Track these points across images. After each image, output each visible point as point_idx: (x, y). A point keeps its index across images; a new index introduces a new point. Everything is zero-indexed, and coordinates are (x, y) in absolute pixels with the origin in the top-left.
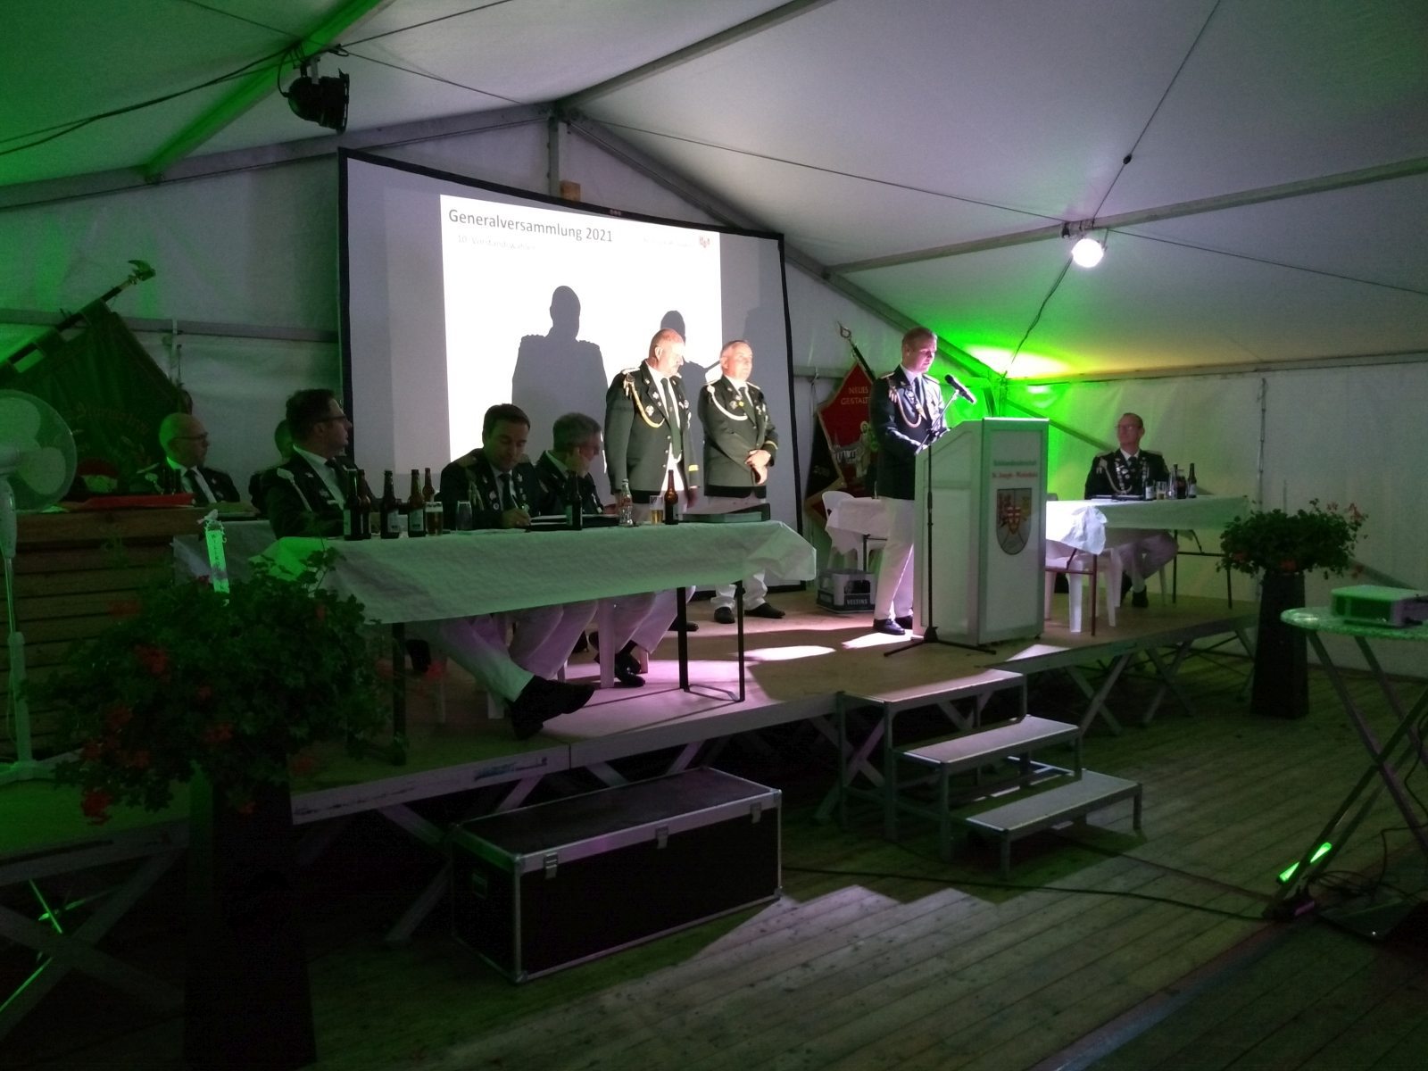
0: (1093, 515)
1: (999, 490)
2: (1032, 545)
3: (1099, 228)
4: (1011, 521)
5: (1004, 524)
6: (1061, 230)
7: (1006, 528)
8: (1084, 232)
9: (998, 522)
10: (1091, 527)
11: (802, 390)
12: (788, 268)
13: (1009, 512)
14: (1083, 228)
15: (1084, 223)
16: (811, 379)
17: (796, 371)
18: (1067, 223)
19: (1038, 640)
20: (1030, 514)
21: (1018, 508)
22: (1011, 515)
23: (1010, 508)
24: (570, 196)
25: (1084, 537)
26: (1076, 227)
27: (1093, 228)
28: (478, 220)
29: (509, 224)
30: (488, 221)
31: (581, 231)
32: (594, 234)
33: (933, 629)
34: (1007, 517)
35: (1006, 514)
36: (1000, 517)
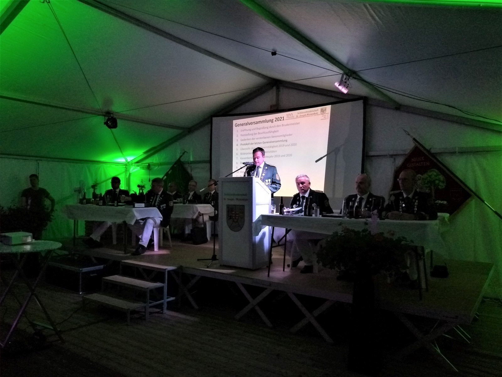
1: (227, 205)
5: (230, 218)
7: (231, 220)
9: (227, 218)
13: (232, 214)
20: (244, 216)
21: (237, 213)
24: (272, 109)
28: (242, 125)
29: (251, 123)
30: (245, 124)
31: (273, 119)
32: (278, 119)
33: (216, 256)
34: (232, 216)
35: (231, 215)
36: (228, 215)
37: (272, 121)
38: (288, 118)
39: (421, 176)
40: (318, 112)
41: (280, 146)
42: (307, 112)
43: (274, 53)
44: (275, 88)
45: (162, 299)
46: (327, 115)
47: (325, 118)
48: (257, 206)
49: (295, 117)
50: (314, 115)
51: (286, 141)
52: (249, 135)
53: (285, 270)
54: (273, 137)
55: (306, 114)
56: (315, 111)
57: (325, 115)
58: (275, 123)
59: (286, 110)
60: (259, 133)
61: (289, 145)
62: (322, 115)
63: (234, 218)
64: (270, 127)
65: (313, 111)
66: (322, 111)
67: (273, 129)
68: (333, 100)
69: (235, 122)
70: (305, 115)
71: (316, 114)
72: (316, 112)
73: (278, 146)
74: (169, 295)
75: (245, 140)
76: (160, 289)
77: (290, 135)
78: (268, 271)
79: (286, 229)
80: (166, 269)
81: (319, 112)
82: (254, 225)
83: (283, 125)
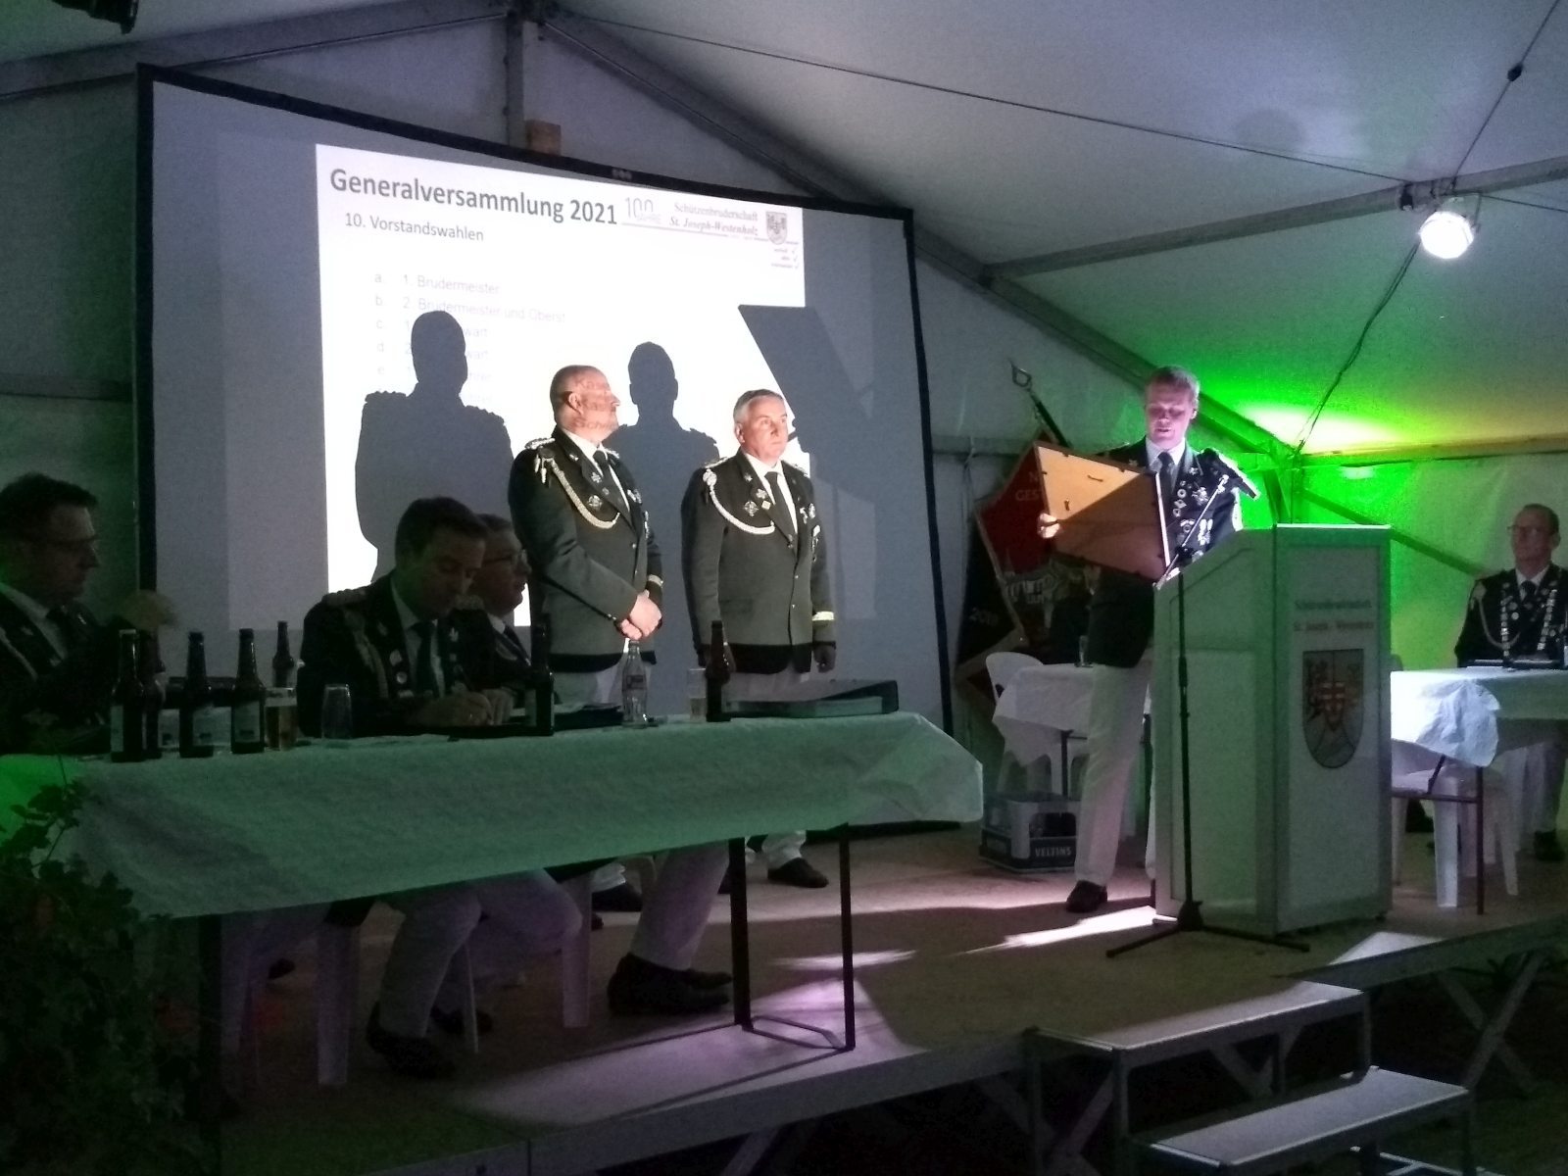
0: (1474, 697)
1: (1305, 653)
2: (1366, 750)
3: (1465, 192)
4: (1328, 708)
5: (1317, 713)
6: (1398, 196)
7: (1320, 720)
8: (1438, 200)
9: (1306, 710)
10: (1471, 719)
11: (946, 476)
12: (922, 268)
13: (1325, 691)
14: (1437, 191)
15: (1437, 185)
16: (962, 457)
17: (936, 445)
18: (1408, 185)
19: (1379, 922)
20: (1360, 693)
21: (1339, 685)
22: (1327, 697)
23: (1327, 685)
24: (544, 145)
25: (1458, 735)
26: (1425, 192)
27: (1455, 194)
28: (382, 188)
29: (437, 194)
30: (399, 189)
31: (561, 205)
32: (584, 212)
33: (1195, 906)
34: (1322, 701)
35: (1320, 696)
36: (1309, 699)
37: (556, 212)
38: (634, 220)
40: (756, 224)
42: (711, 212)
46: (791, 247)
47: (784, 262)
49: (665, 221)
50: (742, 235)
56: (742, 215)
57: (783, 246)
58: (576, 231)
65: (737, 216)
66: (773, 226)
69: (328, 157)
71: (750, 231)
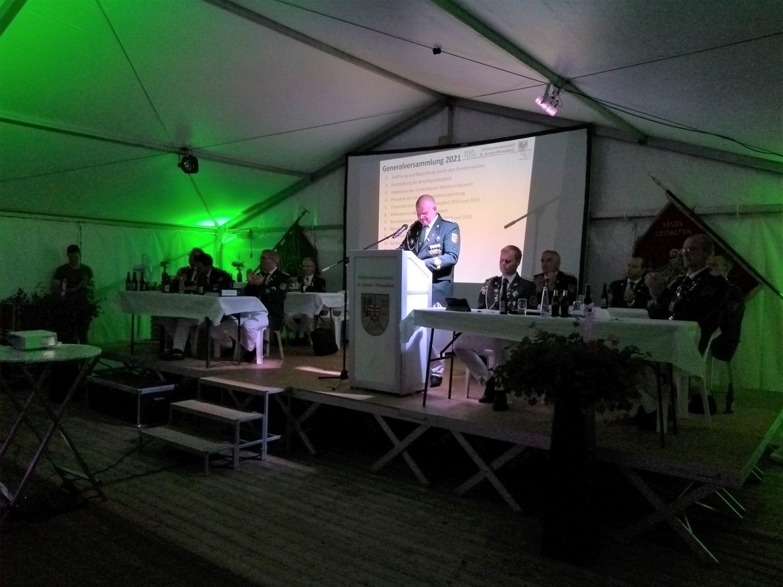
1: (362, 294)
2: (390, 331)
5: (367, 315)
7: (368, 318)
9: (362, 314)
13: (370, 307)
20: (388, 310)
21: (377, 306)
22: (372, 310)
24: (442, 143)
28: (394, 168)
29: (408, 166)
30: (399, 167)
31: (443, 160)
32: (450, 159)
33: (347, 372)
34: (370, 311)
35: (369, 309)
36: (364, 311)
37: (441, 162)
38: (466, 158)
39: (676, 250)
40: (514, 147)
41: (454, 202)
42: (497, 147)
43: (437, 51)
44: (446, 110)
45: (260, 438)
46: (528, 152)
47: (525, 158)
48: (409, 297)
49: (478, 155)
50: (507, 152)
51: (463, 194)
52: (404, 184)
53: (452, 397)
54: (442, 187)
55: (496, 150)
56: (510, 145)
57: (525, 152)
58: (446, 166)
59: (464, 145)
60: (420, 182)
61: (467, 201)
62: (521, 153)
63: (372, 314)
64: (439, 172)
65: (507, 146)
66: (521, 146)
67: (441, 176)
68: (538, 128)
69: (383, 164)
70: (494, 153)
71: (512, 150)
72: (511, 148)
73: (450, 203)
74: (272, 431)
75: (398, 192)
76: (258, 423)
77: (469, 184)
78: (423, 399)
79: (454, 333)
80: (266, 392)
81: (516, 148)
82: (401, 325)
83: (458, 169)
